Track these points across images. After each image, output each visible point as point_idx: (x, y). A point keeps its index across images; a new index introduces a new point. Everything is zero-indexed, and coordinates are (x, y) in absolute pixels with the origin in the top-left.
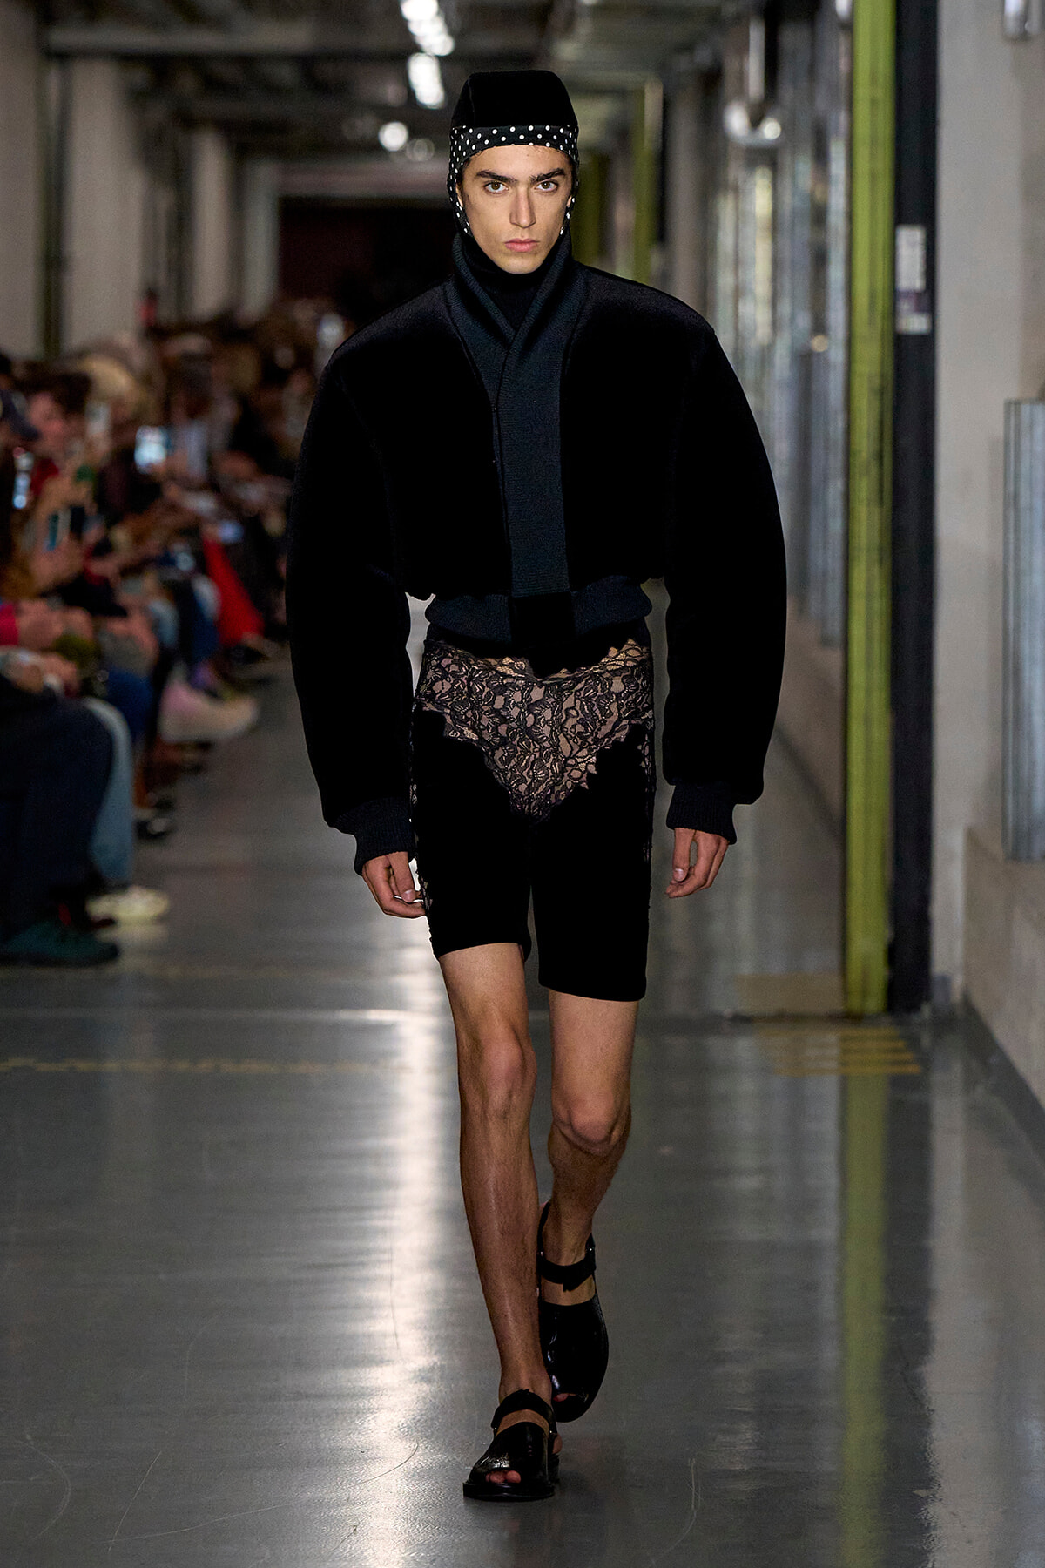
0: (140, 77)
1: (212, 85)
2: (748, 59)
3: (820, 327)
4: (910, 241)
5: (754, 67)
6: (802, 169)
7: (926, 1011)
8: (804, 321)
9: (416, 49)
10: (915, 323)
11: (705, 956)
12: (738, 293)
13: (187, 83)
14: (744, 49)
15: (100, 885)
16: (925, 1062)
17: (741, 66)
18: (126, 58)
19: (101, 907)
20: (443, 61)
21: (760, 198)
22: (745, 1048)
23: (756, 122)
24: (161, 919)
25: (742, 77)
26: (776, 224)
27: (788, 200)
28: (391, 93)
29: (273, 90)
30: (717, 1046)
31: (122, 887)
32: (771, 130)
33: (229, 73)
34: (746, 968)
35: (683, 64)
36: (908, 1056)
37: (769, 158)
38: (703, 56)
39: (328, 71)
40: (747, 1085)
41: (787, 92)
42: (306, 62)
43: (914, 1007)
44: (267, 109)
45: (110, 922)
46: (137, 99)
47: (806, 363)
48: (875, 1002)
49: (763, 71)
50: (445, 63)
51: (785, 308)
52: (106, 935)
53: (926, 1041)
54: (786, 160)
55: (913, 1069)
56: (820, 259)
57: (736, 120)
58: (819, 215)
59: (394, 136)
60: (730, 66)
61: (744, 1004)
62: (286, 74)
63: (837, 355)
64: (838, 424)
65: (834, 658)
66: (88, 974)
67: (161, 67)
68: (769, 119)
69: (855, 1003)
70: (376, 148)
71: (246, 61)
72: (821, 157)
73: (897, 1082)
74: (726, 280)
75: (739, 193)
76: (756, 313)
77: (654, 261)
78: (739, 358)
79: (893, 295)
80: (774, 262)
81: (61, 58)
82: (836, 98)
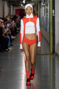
1: (12, 2)
3: (47, 15)
4: (53, 11)
6: (46, 7)
8: (46, 15)
10: (54, 15)
12: (42, 14)
13: (11, 2)
15: (8, 47)
16: (55, 57)
18: (7, 1)
21: (43, 8)
22: (43, 56)
23: (43, 4)
26: (44, 10)
28: (22, 3)
29: (15, 2)
30: (41, 56)
32: (44, 4)
37: (44, 6)
38: (40, 0)
39: (18, 1)
40: (43, 58)
43: (54, 53)
44: (15, 4)
46: (8, 3)
47: (47, 18)
48: (52, 53)
50: (25, 1)
56: (47, 12)
58: (47, 9)
59: (22, 5)
60: (42, 1)
61: (43, 53)
62: (16, 2)
63: (49, 17)
64: (49, 21)
65: (48, 34)
67: (9, 1)
69: (51, 53)
70: (21, 6)
71: (14, 1)
72: (47, 5)
73: (53, 58)
74: (41, 13)
75: (42, 8)
76: (43, 15)
77: (37, 12)
78: (42, 17)
79: (53, 14)
80: (44, 12)
81: (4, 1)
82: (48, 3)
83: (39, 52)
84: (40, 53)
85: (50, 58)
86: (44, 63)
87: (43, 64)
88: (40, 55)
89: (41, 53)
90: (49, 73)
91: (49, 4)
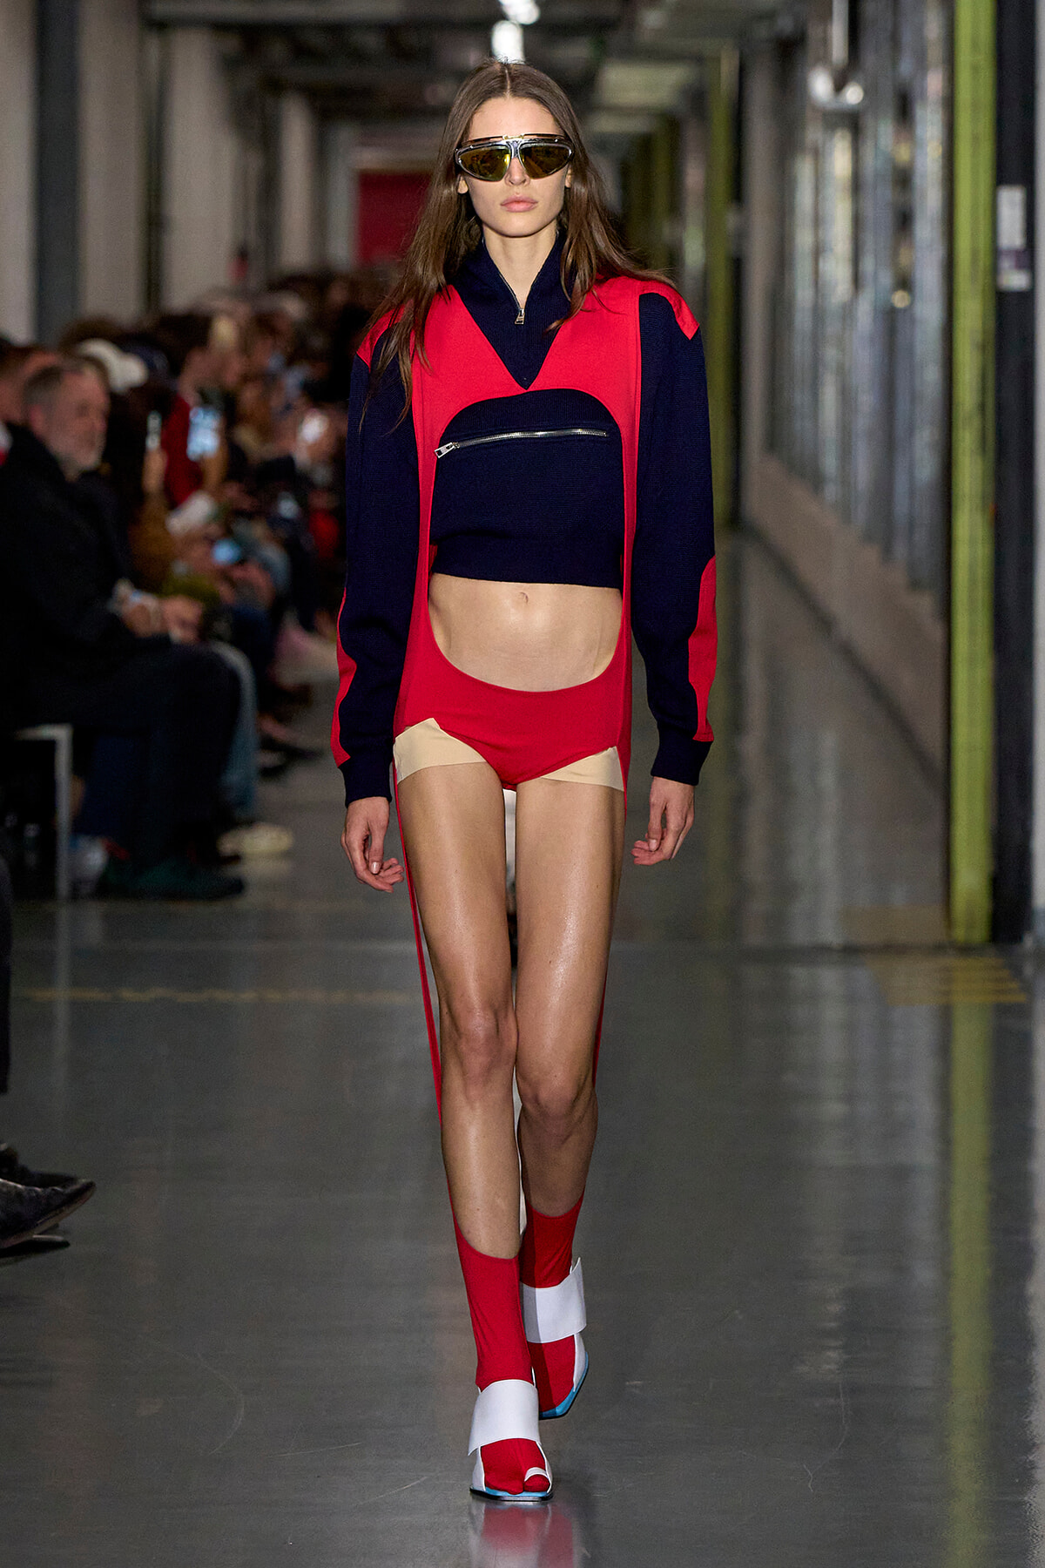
0: (232, 44)
1: (302, 52)
2: (831, 25)
3: (905, 282)
4: (1012, 201)
5: (838, 33)
6: (884, 131)
7: (1029, 942)
8: (886, 279)
9: (501, 16)
10: (1014, 280)
11: (785, 890)
12: (819, 251)
13: (277, 51)
14: (827, 16)
16: (1028, 989)
17: (825, 32)
18: (217, 27)
19: (228, 845)
20: (526, 29)
21: (840, 160)
22: (829, 978)
23: (839, 86)
24: (287, 855)
25: (825, 42)
26: (857, 185)
27: (870, 162)
28: (473, 59)
29: (358, 56)
30: (800, 975)
31: (250, 823)
32: (853, 95)
33: (317, 40)
34: (831, 901)
35: (762, 32)
36: (1013, 985)
37: (853, 122)
38: (785, 25)
39: (410, 39)
40: (832, 1014)
41: (869, 59)
42: (391, 31)
43: (1017, 938)
44: (353, 74)
45: (236, 858)
46: (229, 66)
47: (892, 323)
48: (980, 933)
49: (847, 37)
50: (529, 32)
51: (868, 264)
52: (232, 871)
53: (1028, 970)
54: (868, 122)
55: (1021, 998)
56: (904, 221)
57: (820, 85)
58: (903, 178)
60: (814, 33)
61: (830, 933)
62: (372, 42)
63: (929, 311)
64: (931, 375)
65: (925, 604)
66: (218, 907)
67: (251, 36)
68: (852, 83)
69: (960, 934)
71: (337, 30)
72: (905, 110)
73: (1000, 1010)
74: (804, 239)
75: (818, 155)
76: (837, 270)
77: (731, 220)
78: (818, 312)
79: (996, 252)
80: (857, 222)
81: (160, 26)
82: (922, 65)
83: (758, 906)
84: (778, 920)
85: (945, 1017)
86: (850, 1098)
87: (834, 1109)
88: (782, 955)
89: (800, 935)
90: (924, 1274)
91: (934, 83)
